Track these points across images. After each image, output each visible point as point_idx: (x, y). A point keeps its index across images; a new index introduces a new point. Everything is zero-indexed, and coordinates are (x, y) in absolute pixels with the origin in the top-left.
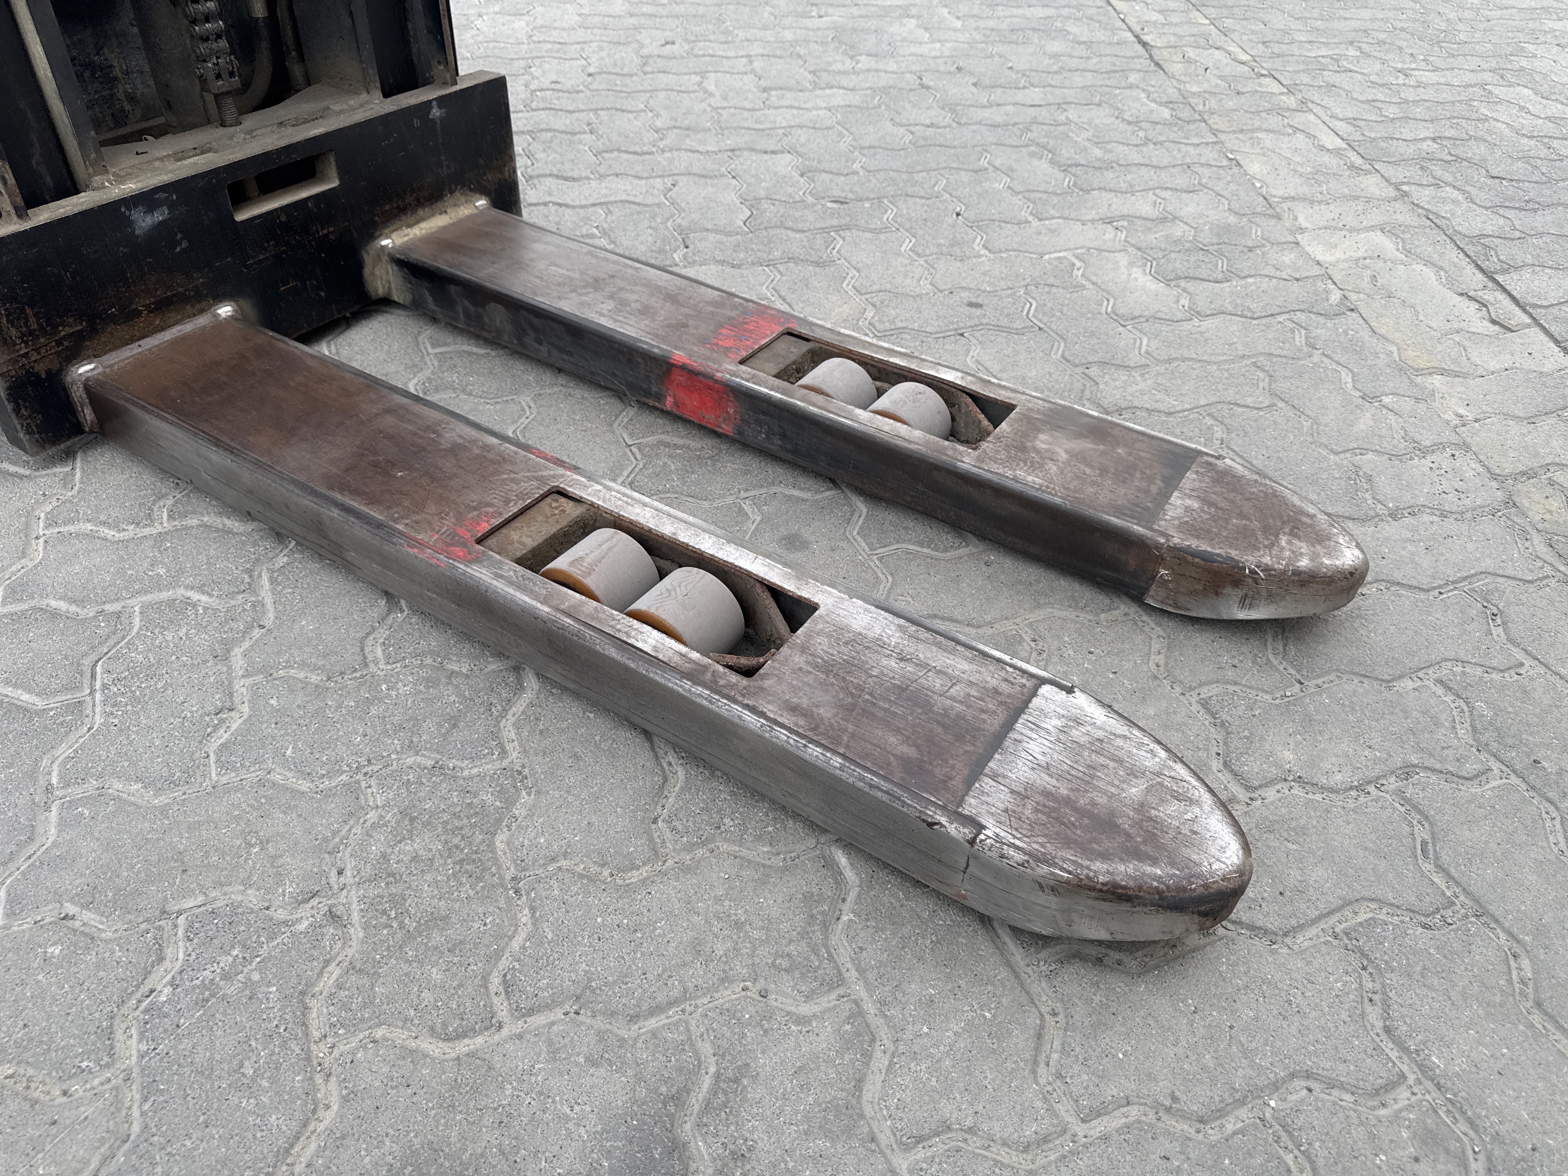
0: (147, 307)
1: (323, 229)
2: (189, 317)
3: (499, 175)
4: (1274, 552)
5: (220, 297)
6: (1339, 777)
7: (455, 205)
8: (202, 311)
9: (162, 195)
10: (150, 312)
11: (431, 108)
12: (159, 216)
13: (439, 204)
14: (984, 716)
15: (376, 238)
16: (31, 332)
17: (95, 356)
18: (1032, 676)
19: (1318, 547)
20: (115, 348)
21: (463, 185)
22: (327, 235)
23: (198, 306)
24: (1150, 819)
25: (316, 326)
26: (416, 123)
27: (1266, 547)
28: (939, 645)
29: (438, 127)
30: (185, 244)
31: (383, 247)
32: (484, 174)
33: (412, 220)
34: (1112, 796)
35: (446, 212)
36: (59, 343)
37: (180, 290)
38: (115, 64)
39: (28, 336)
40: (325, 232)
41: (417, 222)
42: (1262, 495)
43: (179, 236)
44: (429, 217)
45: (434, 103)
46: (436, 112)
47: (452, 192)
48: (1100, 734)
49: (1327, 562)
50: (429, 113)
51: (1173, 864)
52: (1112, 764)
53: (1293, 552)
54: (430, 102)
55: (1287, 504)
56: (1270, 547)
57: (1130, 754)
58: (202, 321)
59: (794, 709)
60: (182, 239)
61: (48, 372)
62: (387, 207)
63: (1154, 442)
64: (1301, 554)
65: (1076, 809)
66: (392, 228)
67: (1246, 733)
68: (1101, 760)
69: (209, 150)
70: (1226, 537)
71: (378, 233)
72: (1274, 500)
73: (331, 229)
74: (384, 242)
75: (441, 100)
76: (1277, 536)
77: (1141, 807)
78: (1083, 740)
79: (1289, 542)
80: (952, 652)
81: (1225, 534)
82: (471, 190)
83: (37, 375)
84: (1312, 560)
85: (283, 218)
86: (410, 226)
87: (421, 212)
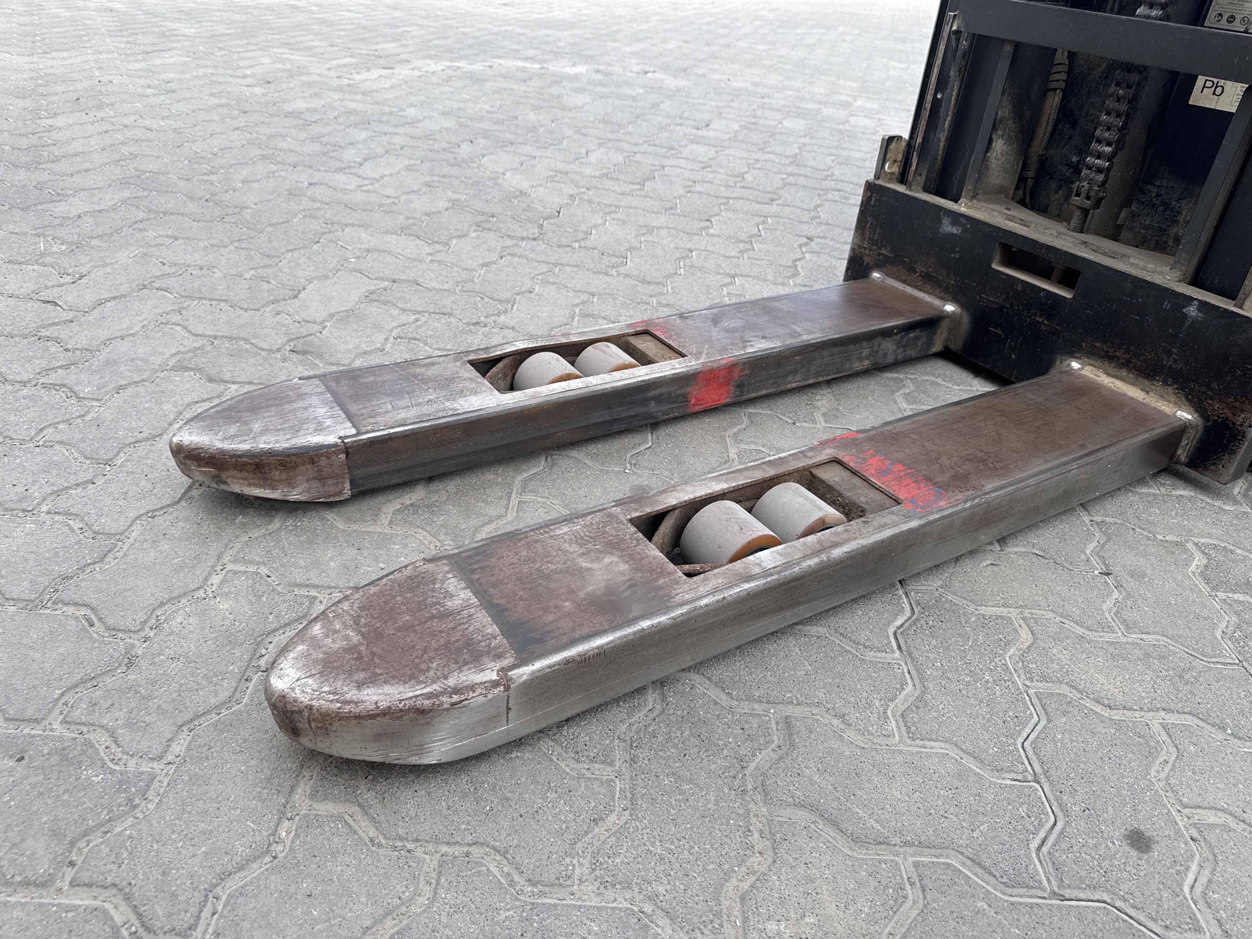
0: (921, 272)
1: (1040, 317)
2: (935, 295)
3: (1230, 415)
4: (348, 617)
5: (955, 300)
6: (179, 619)
7: (1161, 396)
8: (942, 299)
9: (963, 221)
10: (920, 276)
11: (1189, 304)
12: (955, 230)
13: (1146, 382)
14: (361, 406)
15: (1074, 357)
16: (873, 240)
17: (887, 275)
18: (368, 432)
19: (321, 656)
20: (896, 278)
21: (1182, 388)
22: (1042, 323)
23: (942, 294)
24: (237, 422)
25: (996, 371)
26: (1166, 305)
27: (359, 616)
28: (429, 415)
29: (1187, 324)
30: (957, 256)
31: (1069, 365)
32: (1212, 398)
33: (1111, 370)
34: (264, 418)
35: (1148, 392)
36: (879, 254)
37: (940, 278)
38: (1184, 213)
39: (871, 240)
40: (1041, 320)
41: (1116, 377)
42: (423, 666)
43: (958, 249)
44: (1130, 383)
45: (1196, 303)
46: (1192, 311)
47: (1165, 383)
48: (302, 433)
49: (300, 648)
50: (1184, 307)
51: (209, 416)
52: (279, 427)
53: (335, 632)
54: (1192, 299)
55: (394, 677)
56: (356, 620)
57: (276, 435)
58: (937, 302)
59: (432, 364)
60: (958, 252)
61: (867, 264)
62: (1098, 345)
63: (565, 639)
64: (327, 636)
65: (273, 405)
66: (1092, 362)
67: (264, 599)
68: (287, 425)
69: (1028, 227)
70: (394, 597)
71: (1078, 355)
72: (407, 671)
73: (1046, 322)
74: (1075, 365)
75: (1204, 306)
76: (363, 635)
77: (246, 423)
78: (306, 426)
79: (347, 638)
80: (418, 417)
81: (398, 598)
82: (1187, 398)
83: (863, 261)
84: (313, 638)
85: (1019, 288)
86: (1108, 374)
87: (1124, 373)
